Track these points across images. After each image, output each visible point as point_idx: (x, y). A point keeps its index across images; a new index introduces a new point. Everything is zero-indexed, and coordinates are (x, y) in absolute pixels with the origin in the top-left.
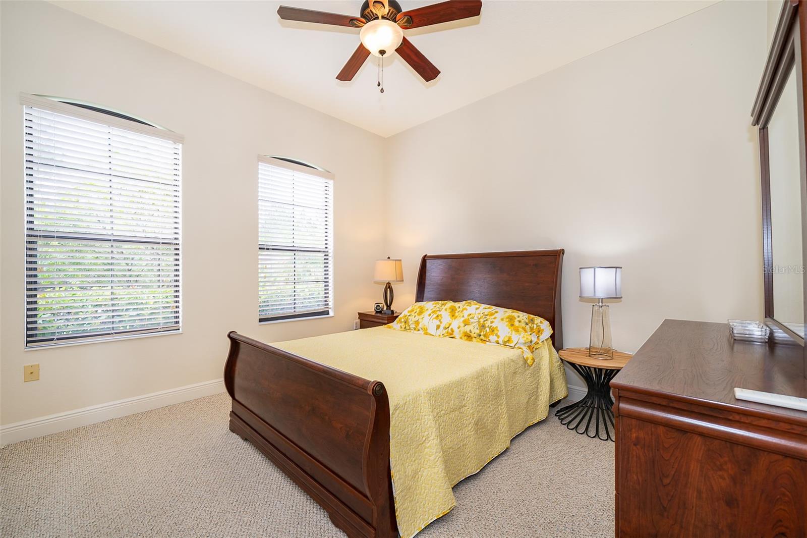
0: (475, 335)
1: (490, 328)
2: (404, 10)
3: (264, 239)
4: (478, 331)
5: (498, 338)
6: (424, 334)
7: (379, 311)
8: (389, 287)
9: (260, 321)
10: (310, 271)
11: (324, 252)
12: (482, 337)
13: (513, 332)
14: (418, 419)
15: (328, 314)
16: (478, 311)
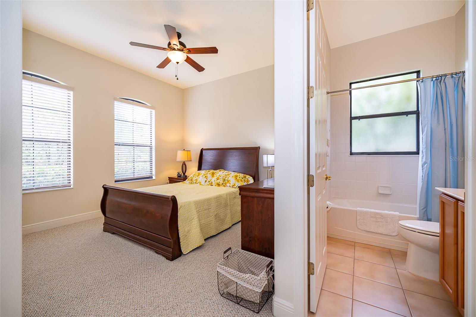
0: (221, 184)
1: (227, 180)
2: (187, 47)
3: (117, 140)
4: (222, 182)
5: (230, 184)
6: (200, 185)
7: (179, 176)
8: (184, 164)
9: (115, 182)
10: (140, 156)
11: (150, 146)
12: (224, 185)
13: (236, 182)
14: (190, 211)
15: (152, 178)
16: (223, 174)
